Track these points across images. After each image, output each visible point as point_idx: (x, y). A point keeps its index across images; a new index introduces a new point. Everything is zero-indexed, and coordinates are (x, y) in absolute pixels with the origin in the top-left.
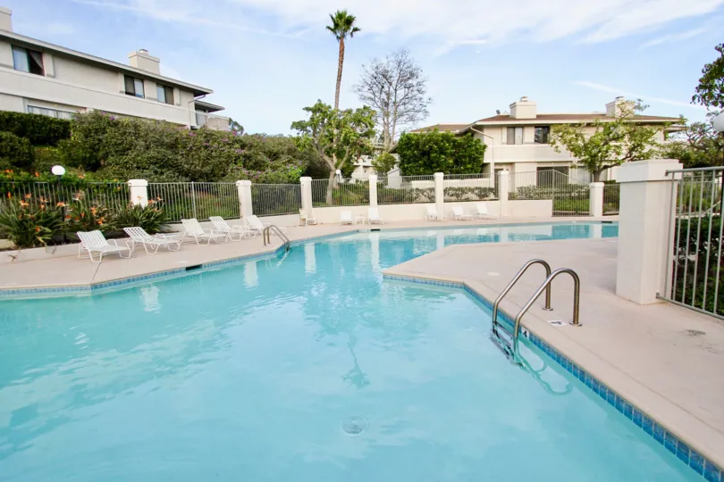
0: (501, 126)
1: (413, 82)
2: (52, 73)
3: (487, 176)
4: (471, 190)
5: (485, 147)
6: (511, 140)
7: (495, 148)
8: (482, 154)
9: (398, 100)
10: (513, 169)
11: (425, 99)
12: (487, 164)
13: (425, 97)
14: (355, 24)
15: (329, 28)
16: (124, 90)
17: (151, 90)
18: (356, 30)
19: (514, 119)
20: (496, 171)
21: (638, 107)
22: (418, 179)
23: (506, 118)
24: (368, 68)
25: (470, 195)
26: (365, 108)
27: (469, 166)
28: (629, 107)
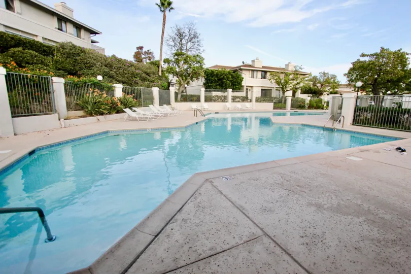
0: (249, 70)
1: (196, 40)
2: (20, 12)
3: (243, 92)
4: (238, 97)
5: (243, 78)
6: (253, 77)
7: (247, 79)
8: (242, 81)
9: (188, 48)
10: (252, 89)
11: (201, 50)
12: (243, 86)
13: (201, 49)
14: (172, 6)
15: (157, 4)
16: (57, 27)
17: (70, 29)
18: (172, 8)
19: (254, 67)
20: (247, 89)
21: (301, 68)
22: (215, 91)
23: (250, 66)
24: (174, 29)
25: (238, 100)
26: (197, 55)
27: (237, 87)
28: (298, 68)
